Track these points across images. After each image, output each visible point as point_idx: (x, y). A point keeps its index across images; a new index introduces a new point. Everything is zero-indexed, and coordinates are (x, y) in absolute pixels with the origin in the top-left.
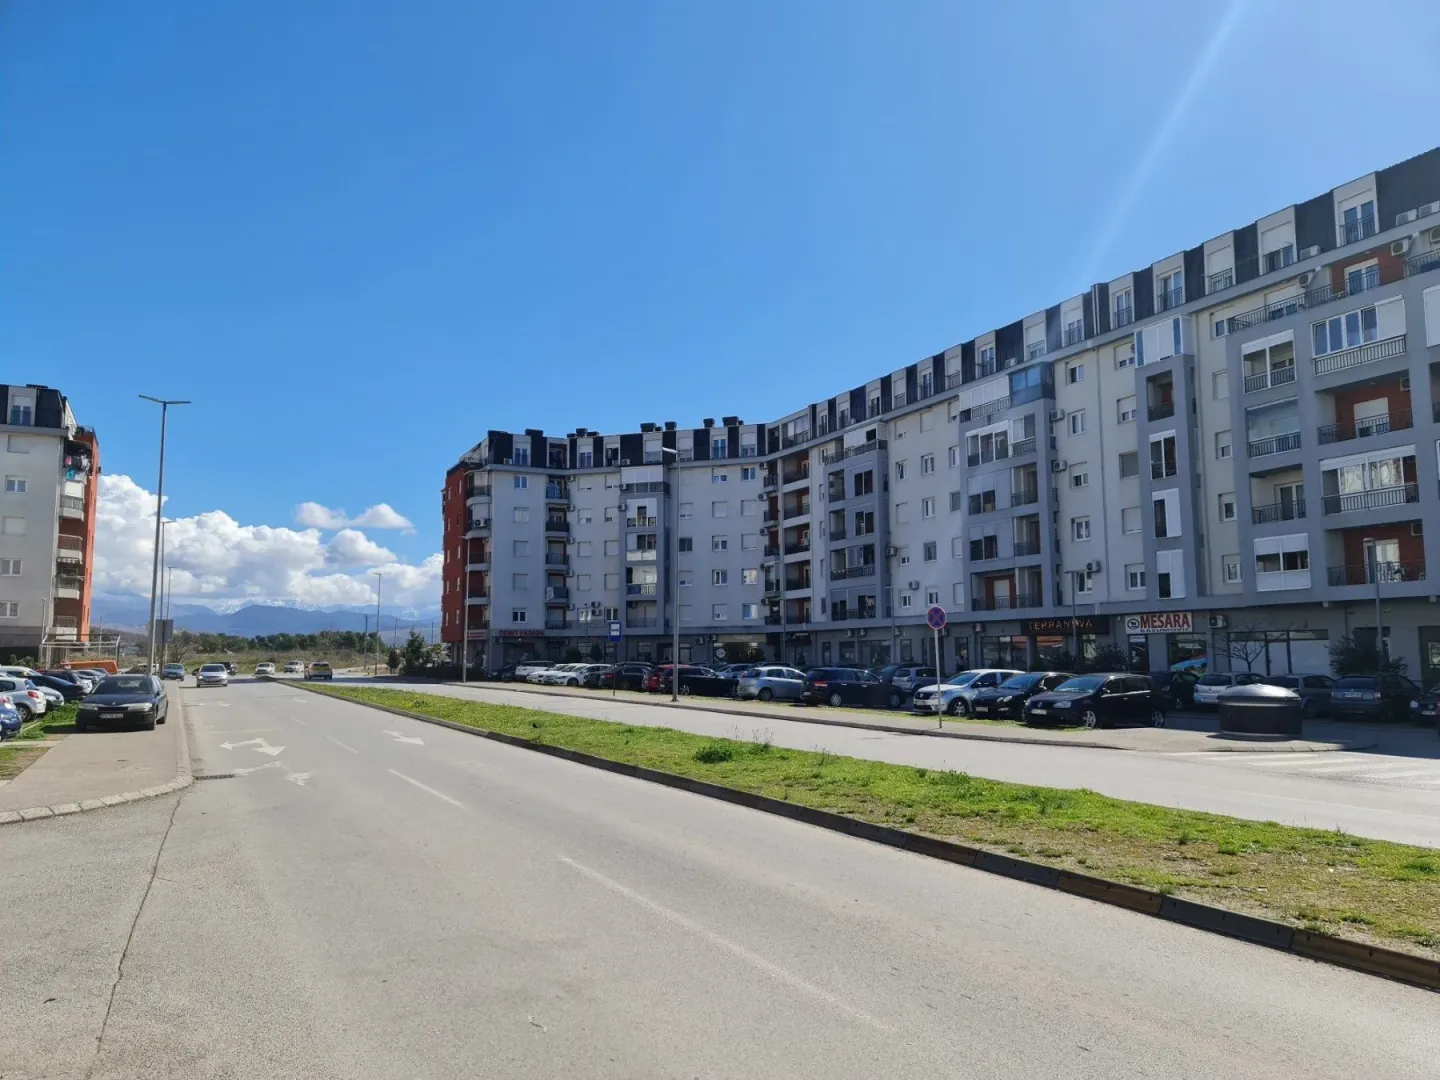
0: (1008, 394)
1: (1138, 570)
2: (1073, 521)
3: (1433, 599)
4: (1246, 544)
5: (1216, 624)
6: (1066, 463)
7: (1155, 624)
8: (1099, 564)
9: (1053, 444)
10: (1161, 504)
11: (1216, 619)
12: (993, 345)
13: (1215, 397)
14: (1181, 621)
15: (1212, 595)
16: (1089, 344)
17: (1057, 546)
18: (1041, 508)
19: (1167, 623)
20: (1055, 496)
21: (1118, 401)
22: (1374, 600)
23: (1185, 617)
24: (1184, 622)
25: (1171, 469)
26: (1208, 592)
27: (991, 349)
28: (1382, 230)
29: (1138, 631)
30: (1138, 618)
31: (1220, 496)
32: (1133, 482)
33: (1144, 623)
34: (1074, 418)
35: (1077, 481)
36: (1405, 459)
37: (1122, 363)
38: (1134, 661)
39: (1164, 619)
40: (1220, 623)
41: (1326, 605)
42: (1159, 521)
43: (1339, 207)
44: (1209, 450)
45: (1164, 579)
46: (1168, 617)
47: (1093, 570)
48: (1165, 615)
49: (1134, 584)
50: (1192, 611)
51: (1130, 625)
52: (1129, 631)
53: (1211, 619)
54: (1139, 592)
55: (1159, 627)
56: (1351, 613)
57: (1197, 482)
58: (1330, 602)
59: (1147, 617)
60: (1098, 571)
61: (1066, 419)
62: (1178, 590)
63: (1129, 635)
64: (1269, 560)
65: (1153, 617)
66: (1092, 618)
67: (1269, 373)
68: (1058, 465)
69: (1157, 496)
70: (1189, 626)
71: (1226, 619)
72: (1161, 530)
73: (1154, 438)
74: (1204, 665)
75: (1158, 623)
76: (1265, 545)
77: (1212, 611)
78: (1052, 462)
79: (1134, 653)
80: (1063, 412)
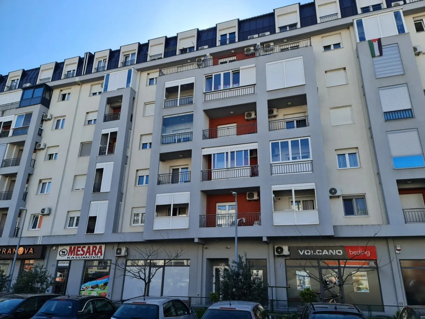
0: (19, 100)
1: (76, 215)
2: (40, 181)
3: (265, 239)
4: (151, 197)
5: (120, 253)
6: (45, 145)
7: (78, 253)
8: (50, 210)
9: (40, 133)
10: (100, 171)
11: (121, 250)
12: (19, 78)
13: (144, 116)
14: (97, 251)
15: (121, 233)
16: (77, 79)
17: (24, 196)
18: (20, 170)
19: (87, 252)
20: (32, 164)
21: (88, 113)
22: (234, 238)
23: (100, 248)
24: (99, 252)
25: (111, 150)
26: (119, 231)
27: (18, 79)
28: (239, 41)
29: (65, 258)
30: (68, 248)
31: (137, 171)
32: (86, 160)
33: (71, 252)
34: (58, 121)
35: (51, 156)
36: (251, 151)
37: (94, 94)
38: (57, 280)
39: (85, 249)
40: (123, 253)
41: (196, 240)
42: (97, 182)
43: (219, 33)
44: (135, 143)
45: (93, 220)
46: (89, 248)
47: (46, 213)
48: (87, 247)
49: (71, 225)
50: (106, 244)
51: (61, 253)
52: (59, 258)
53: (117, 250)
54: (73, 230)
55: (81, 255)
56: (206, 248)
57: (125, 160)
58: (199, 239)
59: (74, 247)
60: (48, 215)
61: (52, 121)
62: (100, 228)
63: (58, 261)
64: (163, 209)
65: (78, 247)
66: (34, 246)
67: (179, 99)
68: (40, 145)
69: (99, 166)
70: (101, 254)
71: (127, 250)
72: (97, 188)
73: (104, 132)
74: (106, 284)
75: (81, 252)
76: (162, 199)
77: (119, 243)
78: (37, 143)
79: (59, 274)
80: (52, 116)
